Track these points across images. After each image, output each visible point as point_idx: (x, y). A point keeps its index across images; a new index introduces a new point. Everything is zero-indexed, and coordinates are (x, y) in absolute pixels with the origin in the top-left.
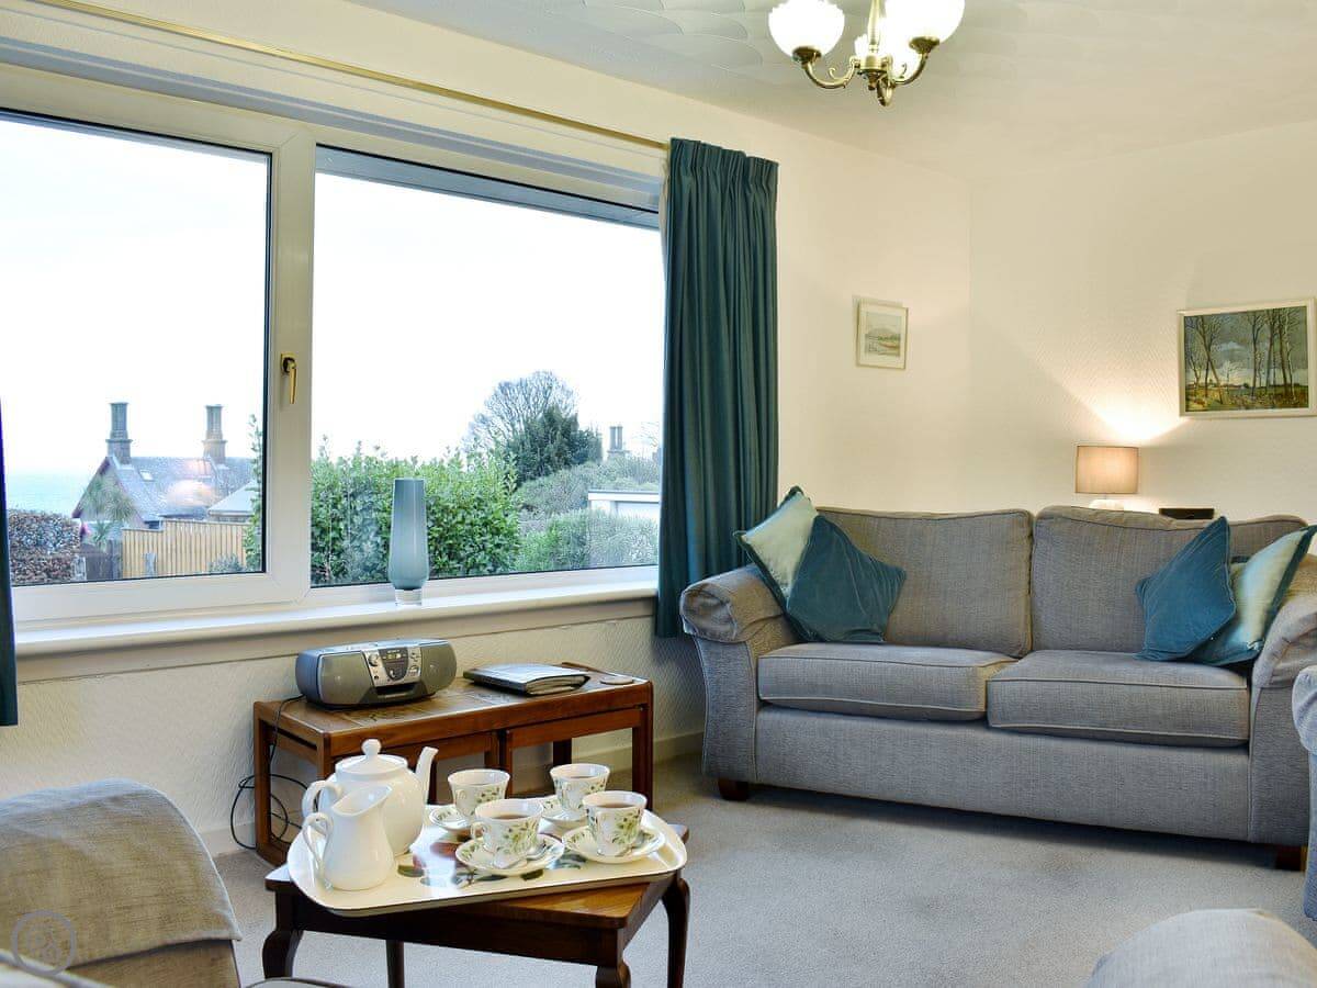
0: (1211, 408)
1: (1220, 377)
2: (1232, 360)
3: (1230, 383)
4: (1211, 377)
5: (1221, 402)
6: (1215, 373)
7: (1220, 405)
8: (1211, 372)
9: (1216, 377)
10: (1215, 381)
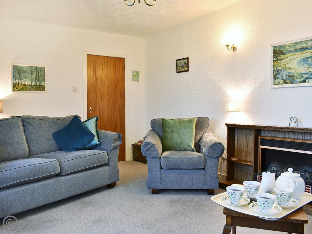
0: (20, 90)
1: (23, 82)
2: (26, 78)
3: (25, 84)
4: (20, 82)
5: (23, 89)
6: (21, 81)
7: (22, 89)
8: (20, 81)
9: (22, 82)
10: (21, 83)
